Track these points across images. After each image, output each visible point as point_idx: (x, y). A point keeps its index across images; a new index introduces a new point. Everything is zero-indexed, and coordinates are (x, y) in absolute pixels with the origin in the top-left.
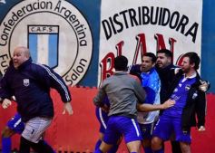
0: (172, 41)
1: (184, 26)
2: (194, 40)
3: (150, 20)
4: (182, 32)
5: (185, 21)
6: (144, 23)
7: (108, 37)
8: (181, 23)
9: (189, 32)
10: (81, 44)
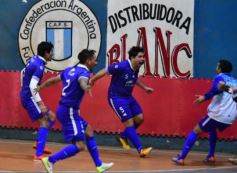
0: (169, 34)
1: (178, 20)
2: (187, 33)
3: (149, 15)
4: (177, 25)
5: (179, 16)
6: (145, 18)
7: (114, 31)
8: (176, 18)
9: (183, 26)
10: (91, 37)
